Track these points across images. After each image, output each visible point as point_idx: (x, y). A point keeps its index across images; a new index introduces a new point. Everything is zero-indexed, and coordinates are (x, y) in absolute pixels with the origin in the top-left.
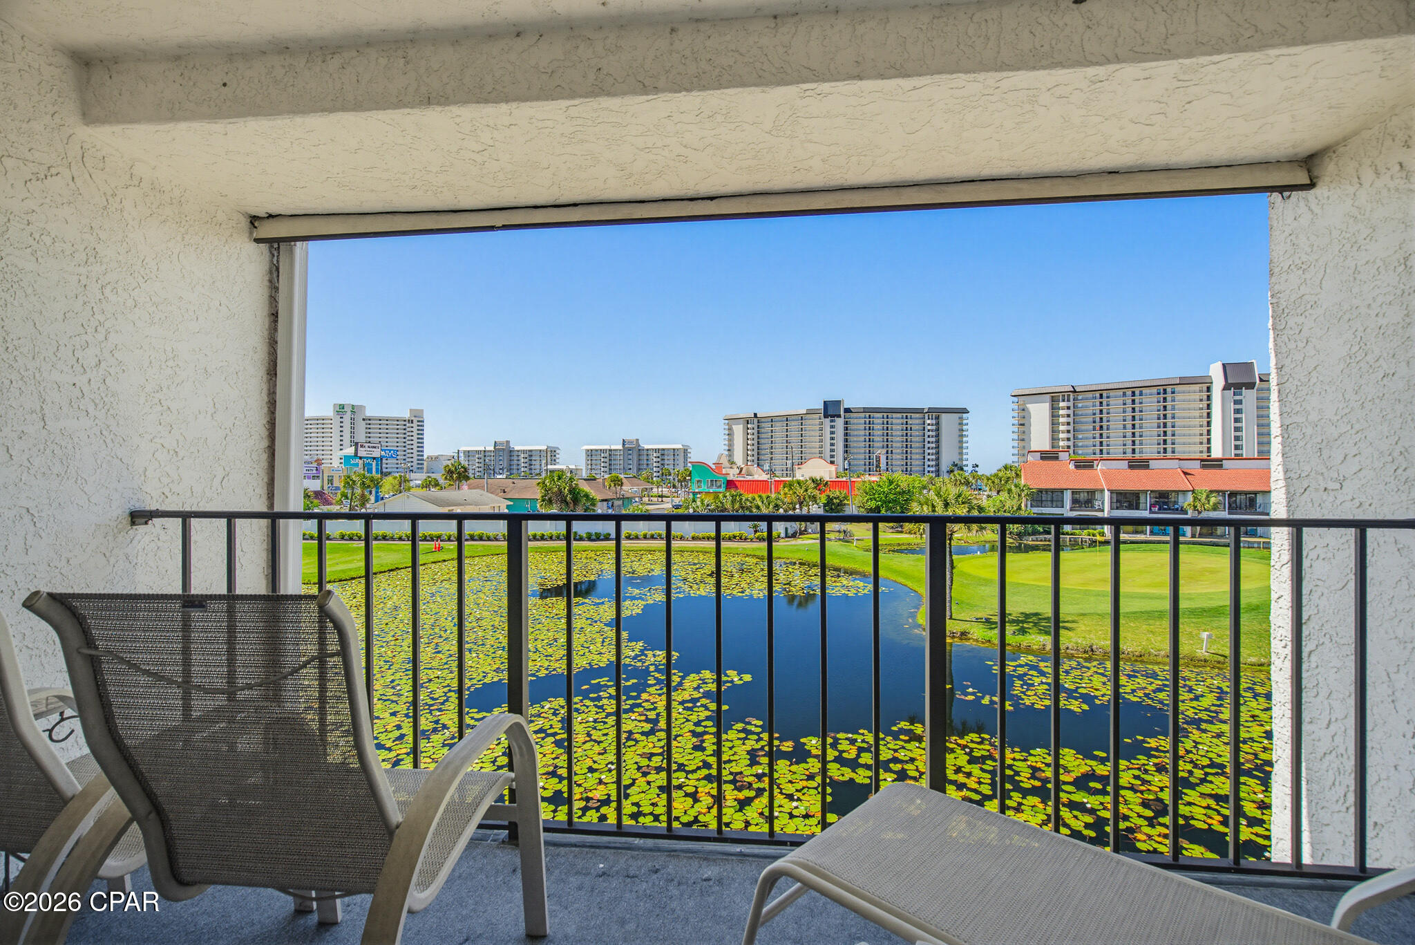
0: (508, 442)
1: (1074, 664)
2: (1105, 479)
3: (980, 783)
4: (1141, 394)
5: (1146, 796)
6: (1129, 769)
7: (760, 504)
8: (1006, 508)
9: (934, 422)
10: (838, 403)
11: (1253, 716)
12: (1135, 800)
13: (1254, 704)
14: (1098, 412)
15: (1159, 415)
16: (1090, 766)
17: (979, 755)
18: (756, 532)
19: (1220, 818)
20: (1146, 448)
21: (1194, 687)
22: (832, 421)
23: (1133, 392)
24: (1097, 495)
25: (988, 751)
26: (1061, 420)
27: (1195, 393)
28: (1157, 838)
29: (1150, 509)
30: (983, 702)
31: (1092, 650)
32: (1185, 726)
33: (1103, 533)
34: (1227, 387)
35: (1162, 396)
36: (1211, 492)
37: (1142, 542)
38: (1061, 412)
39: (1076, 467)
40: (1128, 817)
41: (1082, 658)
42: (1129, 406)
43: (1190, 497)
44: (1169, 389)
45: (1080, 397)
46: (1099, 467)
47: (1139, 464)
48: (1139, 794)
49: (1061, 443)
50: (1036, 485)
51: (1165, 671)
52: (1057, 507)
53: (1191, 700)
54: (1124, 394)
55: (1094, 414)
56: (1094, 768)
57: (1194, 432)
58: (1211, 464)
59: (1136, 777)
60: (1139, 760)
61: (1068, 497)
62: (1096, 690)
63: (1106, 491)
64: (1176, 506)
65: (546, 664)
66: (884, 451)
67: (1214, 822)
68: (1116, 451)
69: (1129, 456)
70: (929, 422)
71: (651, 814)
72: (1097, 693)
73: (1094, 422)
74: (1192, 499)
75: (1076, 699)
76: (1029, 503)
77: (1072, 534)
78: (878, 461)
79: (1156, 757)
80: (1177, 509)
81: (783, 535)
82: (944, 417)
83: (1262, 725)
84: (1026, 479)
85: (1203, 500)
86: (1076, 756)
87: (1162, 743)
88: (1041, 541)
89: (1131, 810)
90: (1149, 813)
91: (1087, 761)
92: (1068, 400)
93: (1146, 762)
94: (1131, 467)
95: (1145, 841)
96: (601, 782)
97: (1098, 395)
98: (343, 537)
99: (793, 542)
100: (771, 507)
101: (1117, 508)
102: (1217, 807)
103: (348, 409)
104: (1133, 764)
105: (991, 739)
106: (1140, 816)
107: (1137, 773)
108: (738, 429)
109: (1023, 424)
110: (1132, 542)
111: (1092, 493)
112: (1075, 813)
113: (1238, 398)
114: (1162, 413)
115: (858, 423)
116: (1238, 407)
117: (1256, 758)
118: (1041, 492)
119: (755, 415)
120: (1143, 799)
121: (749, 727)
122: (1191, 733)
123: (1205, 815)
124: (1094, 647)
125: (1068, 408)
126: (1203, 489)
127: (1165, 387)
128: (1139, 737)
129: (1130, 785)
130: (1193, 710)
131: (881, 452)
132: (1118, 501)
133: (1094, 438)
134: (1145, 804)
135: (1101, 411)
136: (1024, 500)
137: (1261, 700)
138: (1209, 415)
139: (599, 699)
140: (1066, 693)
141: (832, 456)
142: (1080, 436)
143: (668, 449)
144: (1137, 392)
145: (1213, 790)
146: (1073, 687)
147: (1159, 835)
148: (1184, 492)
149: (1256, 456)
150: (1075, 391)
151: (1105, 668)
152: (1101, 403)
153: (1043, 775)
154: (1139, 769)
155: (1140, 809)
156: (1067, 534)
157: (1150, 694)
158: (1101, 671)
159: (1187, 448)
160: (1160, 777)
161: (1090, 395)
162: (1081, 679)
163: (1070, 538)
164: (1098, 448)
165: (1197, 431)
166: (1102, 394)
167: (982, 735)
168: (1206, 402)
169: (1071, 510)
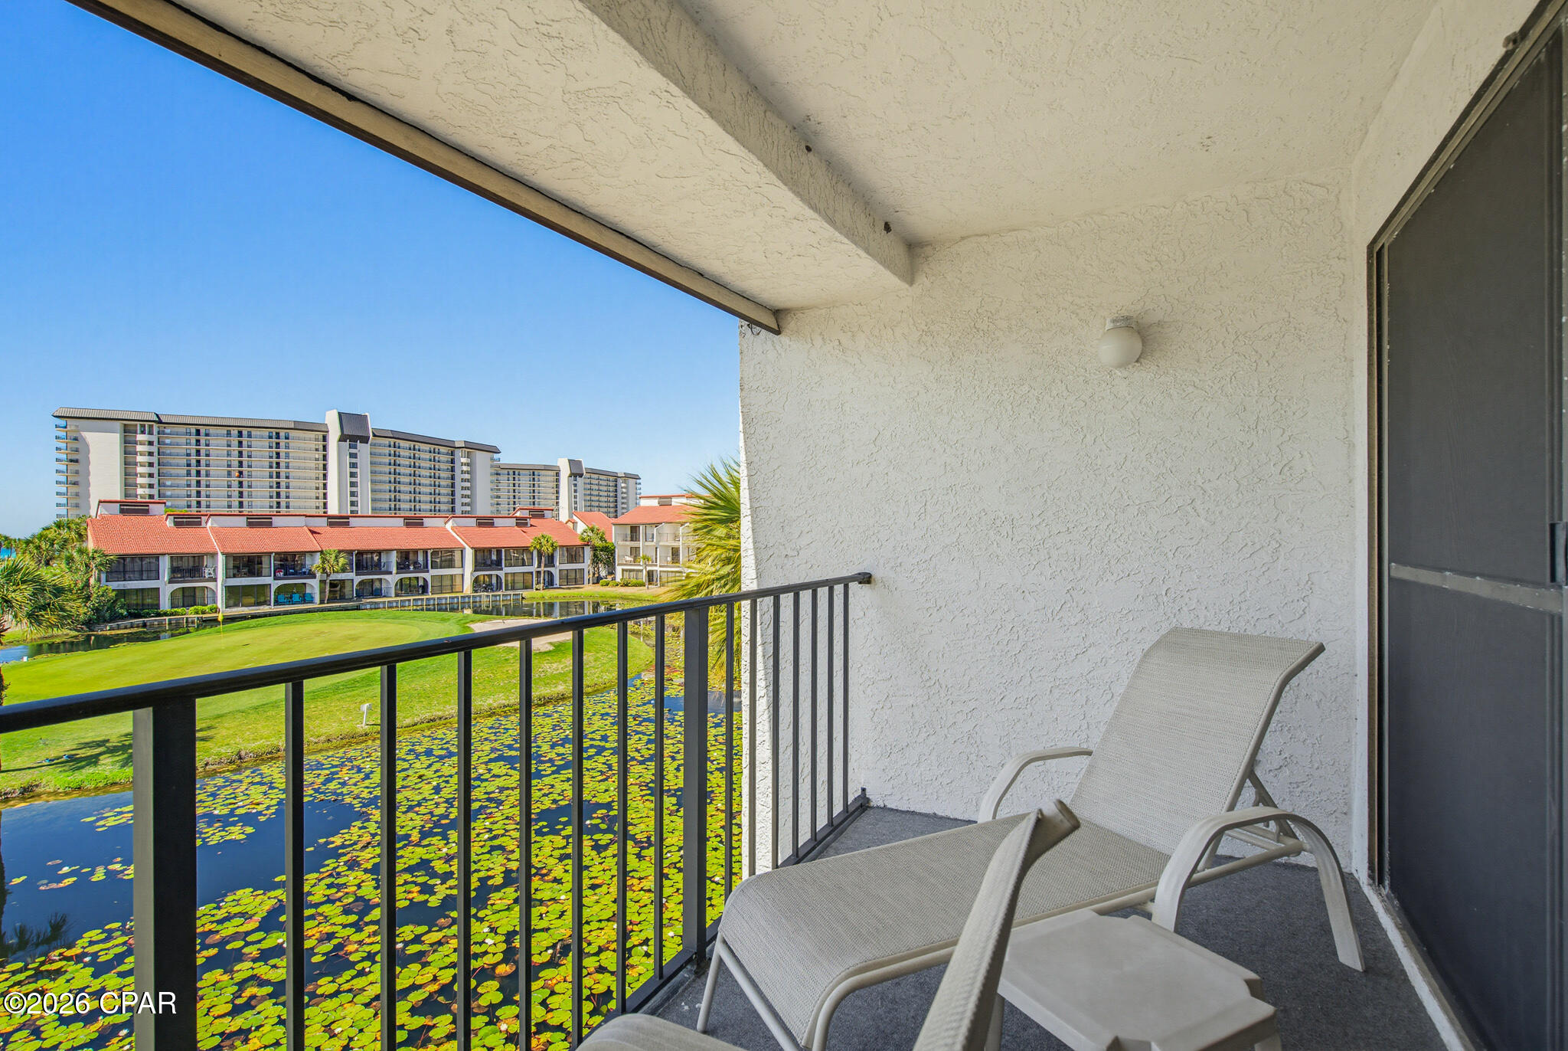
1: (220, 781)
2: (218, 540)
4: (249, 435)
5: (346, 901)
6: (320, 881)
11: (420, 777)
12: (335, 912)
13: (418, 765)
14: (193, 452)
15: (271, 462)
16: (275, 898)
17: (110, 956)
19: (418, 888)
20: (256, 501)
21: (362, 766)
23: (241, 432)
24: (207, 560)
25: (124, 944)
26: (140, 458)
27: (310, 441)
28: (367, 940)
29: (275, 575)
30: (95, 879)
31: (240, 758)
32: (364, 809)
33: (217, 608)
34: (343, 439)
35: (274, 440)
36: (340, 551)
37: (265, 615)
38: (139, 448)
39: (177, 524)
40: (334, 933)
41: (228, 771)
42: (235, 448)
43: (318, 558)
44: (282, 433)
45: (167, 430)
46: (209, 524)
47: (256, 521)
48: (338, 903)
49: (140, 491)
50: (114, 549)
51: (329, 757)
52: (148, 579)
53: (363, 780)
54: (229, 434)
55: (188, 455)
56: (280, 898)
57: (311, 484)
58: (337, 521)
59: (329, 886)
60: (328, 865)
61: (165, 565)
62: (258, 804)
63: (220, 554)
64: (304, 570)
67: (415, 895)
68: (219, 503)
72: (260, 808)
73: (189, 465)
74: (320, 561)
75: (234, 824)
76: (103, 576)
77: (172, 614)
79: (344, 854)
80: (305, 573)
83: (429, 783)
84: (97, 540)
85: (332, 561)
86: (255, 893)
87: (347, 837)
88: (126, 628)
89: (334, 924)
90: (353, 918)
91: (269, 894)
92: (151, 433)
93: (336, 865)
94: (249, 524)
95: (357, 951)
97: (193, 430)
101: (235, 576)
102: (414, 879)
104: (323, 872)
105: (124, 925)
106: (344, 926)
107: (331, 880)
109: (75, 459)
110: (254, 617)
111: (198, 558)
113: (353, 451)
114: (275, 460)
116: (354, 460)
117: (433, 816)
118: (124, 559)
120: (344, 906)
122: (371, 814)
123: (405, 892)
124: (243, 753)
125: (151, 443)
126: (332, 548)
127: (278, 430)
128: (322, 841)
129: (326, 898)
130: (367, 790)
132: (235, 567)
133: (189, 486)
134: (347, 911)
135: (198, 452)
136: (95, 572)
137: (423, 758)
138: (325, 467)
140: (219, 821)
142: (168, 483)
144: (245, 433)
145: (405, 863)
146: (226, 811)
147: (369, 936)
148: (312, 553)
149: (370, 514)
150: (160, 422)
151: (261, 774)
152: (198, 441)
153: (218, 937)
154: (331, 875)
155: (344, 919)
156: (165, 614)
157: (319, 788)
158: (257, 779)
159: (301, 502)
160: (354, 874)
161: (182, 429)
162: (235, 798)
163: (170, 620)
164: (194, 500)
165: (313, 484)
166: (199, 430)
167: (107, 927)
168: (322, 453)
169: (170, 582)
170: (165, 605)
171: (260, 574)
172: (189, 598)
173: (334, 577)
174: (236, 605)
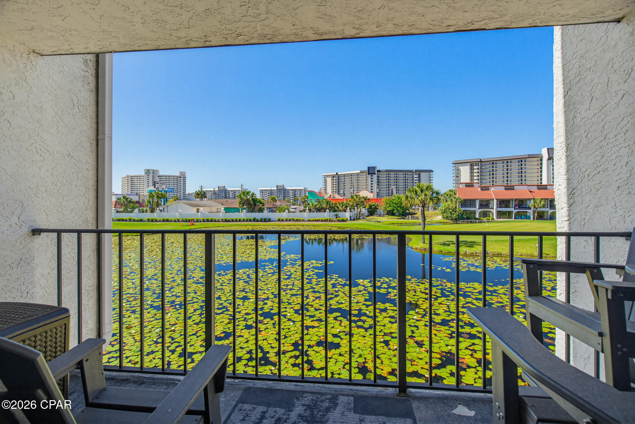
0: (224, 187)
2: (494, 194)
3: (436, 293)
4: (511, 162)
7: (339, 206)
8: (450, 207)
9: (418, 176)
10: (374, 168)
14: (491, 170)
18: (337, 217)
22: (371, 176)
23: (507, 161)
24: (491, 202)
26: (475, 174)
27: (535, 161)
29: (515, 208)
33: (494, 218)
34: (549, 159)
35: (520, 163)
36: (542, 199)
38: (475, 171)
39: (482, 190)
42: (505, 168)
43: (532, 202)
44: (523, 160)
45: (483, 164)
46: (492, 189)
47: (509, 188)
50: (463, 197)
52: (473, 207)
54: (503, 162)
55: (490, 172)
58: (541, 187)
61: (477, 203)
63: (495, 199)
65: (241, 259)
66: (395, 187)
69: (506, 184)
70: (415, 176)
71: (287, 302)
76: (460, 206)
77: (479, 219)
78: (392, 191)
80: (527, 207)
81: (349, 219)
82: (422, 174)
84: (458, 194)
85: (538, 203)
88: (466, 222)
92: (478, 166)
94: (506, 189)
96: (264, 293)
97: (491, 163)
98: (148, 220)
99: (354, 222)
100: (344, 207)
101: (500, 207)
103: (151, 172)
108: (329, 180)
109: (458, 176)
111: (488, 201)
112: (478, 301)
114: (520, 171)
115: (383, 177)
118: (466, 201)
119: (337, 174)
121: (332, 277)
125: (478, 169)
126: (538, 198)
127: (521, 159)
131: (393, 187)
132: (500, 204)
135: (493, 170)
136: (458, 204)
138: (541, 172)
139: (265, 269)
141: (372, 189)
142: (483, 182)
143: (297, 190)
144: (509, 161)
148: (530, 199)
150: (481, 161)
152: (493, 166)
156: (477, 219)
161: (488, 163)
163: (479, 221)
166: (493, 162)
168: (540, 166)
169: (479, 209)
170: (477, 216)
171: (509, 207)
172: (485, 214)
173: (539, 209)
174: (500, 218)
